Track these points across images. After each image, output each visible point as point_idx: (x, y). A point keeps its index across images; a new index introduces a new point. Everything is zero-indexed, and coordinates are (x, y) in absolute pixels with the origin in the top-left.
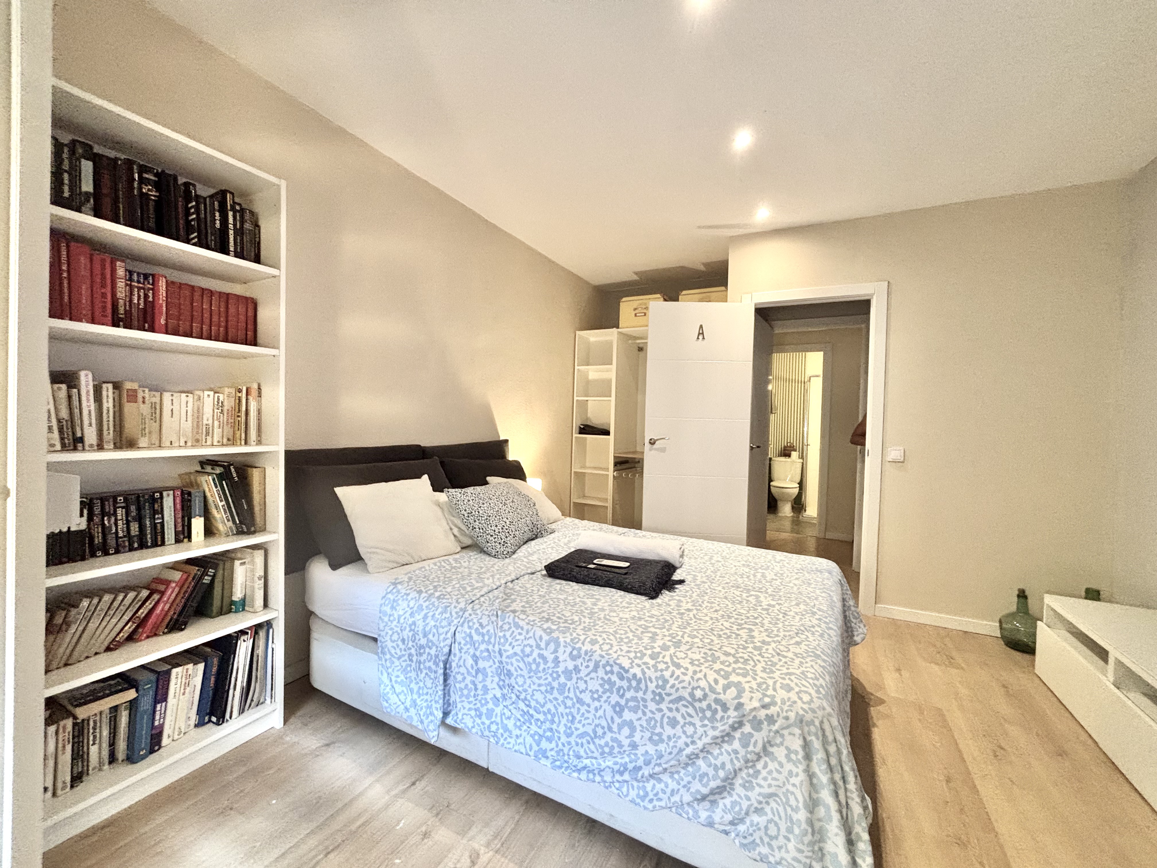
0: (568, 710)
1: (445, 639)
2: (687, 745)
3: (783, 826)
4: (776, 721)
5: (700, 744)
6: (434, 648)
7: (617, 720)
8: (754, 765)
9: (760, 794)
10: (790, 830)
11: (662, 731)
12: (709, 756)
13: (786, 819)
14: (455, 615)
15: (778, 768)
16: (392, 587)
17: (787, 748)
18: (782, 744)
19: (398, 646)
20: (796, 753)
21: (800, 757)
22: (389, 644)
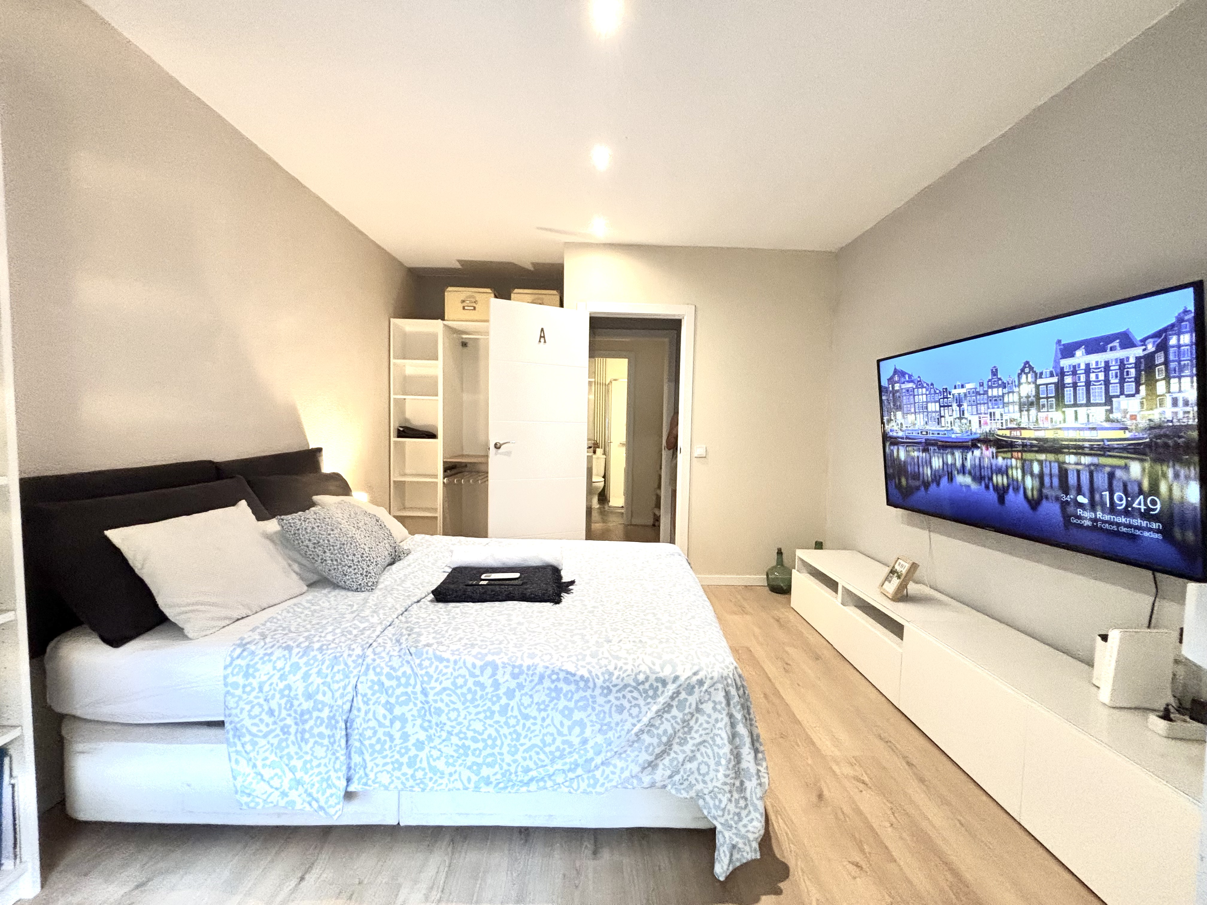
0: (512, 730)
1: (342, 696)
2: (634, 725)
3: (712, 763)
4: (705, 683)
5: (645, 720)
6: (327, 710)
7: (567, 723)
8: (689, 724)
9: (694, 745)
10: (718, 764)
11: (610, 720)
12: (652, 729)
13: (714, 756)
14: (352, 665)
15: (708, 719)
16: (239, 650)
17: (714, 702)
18: (709, 699)
19: (261, 720)
20: (720, 703)
21: (723, 705)
22: (248, 722)
